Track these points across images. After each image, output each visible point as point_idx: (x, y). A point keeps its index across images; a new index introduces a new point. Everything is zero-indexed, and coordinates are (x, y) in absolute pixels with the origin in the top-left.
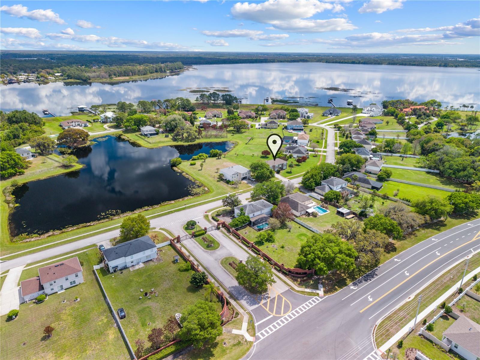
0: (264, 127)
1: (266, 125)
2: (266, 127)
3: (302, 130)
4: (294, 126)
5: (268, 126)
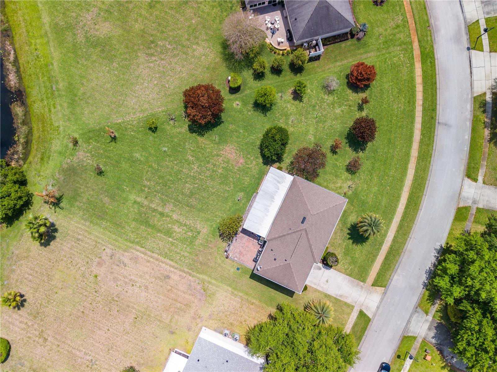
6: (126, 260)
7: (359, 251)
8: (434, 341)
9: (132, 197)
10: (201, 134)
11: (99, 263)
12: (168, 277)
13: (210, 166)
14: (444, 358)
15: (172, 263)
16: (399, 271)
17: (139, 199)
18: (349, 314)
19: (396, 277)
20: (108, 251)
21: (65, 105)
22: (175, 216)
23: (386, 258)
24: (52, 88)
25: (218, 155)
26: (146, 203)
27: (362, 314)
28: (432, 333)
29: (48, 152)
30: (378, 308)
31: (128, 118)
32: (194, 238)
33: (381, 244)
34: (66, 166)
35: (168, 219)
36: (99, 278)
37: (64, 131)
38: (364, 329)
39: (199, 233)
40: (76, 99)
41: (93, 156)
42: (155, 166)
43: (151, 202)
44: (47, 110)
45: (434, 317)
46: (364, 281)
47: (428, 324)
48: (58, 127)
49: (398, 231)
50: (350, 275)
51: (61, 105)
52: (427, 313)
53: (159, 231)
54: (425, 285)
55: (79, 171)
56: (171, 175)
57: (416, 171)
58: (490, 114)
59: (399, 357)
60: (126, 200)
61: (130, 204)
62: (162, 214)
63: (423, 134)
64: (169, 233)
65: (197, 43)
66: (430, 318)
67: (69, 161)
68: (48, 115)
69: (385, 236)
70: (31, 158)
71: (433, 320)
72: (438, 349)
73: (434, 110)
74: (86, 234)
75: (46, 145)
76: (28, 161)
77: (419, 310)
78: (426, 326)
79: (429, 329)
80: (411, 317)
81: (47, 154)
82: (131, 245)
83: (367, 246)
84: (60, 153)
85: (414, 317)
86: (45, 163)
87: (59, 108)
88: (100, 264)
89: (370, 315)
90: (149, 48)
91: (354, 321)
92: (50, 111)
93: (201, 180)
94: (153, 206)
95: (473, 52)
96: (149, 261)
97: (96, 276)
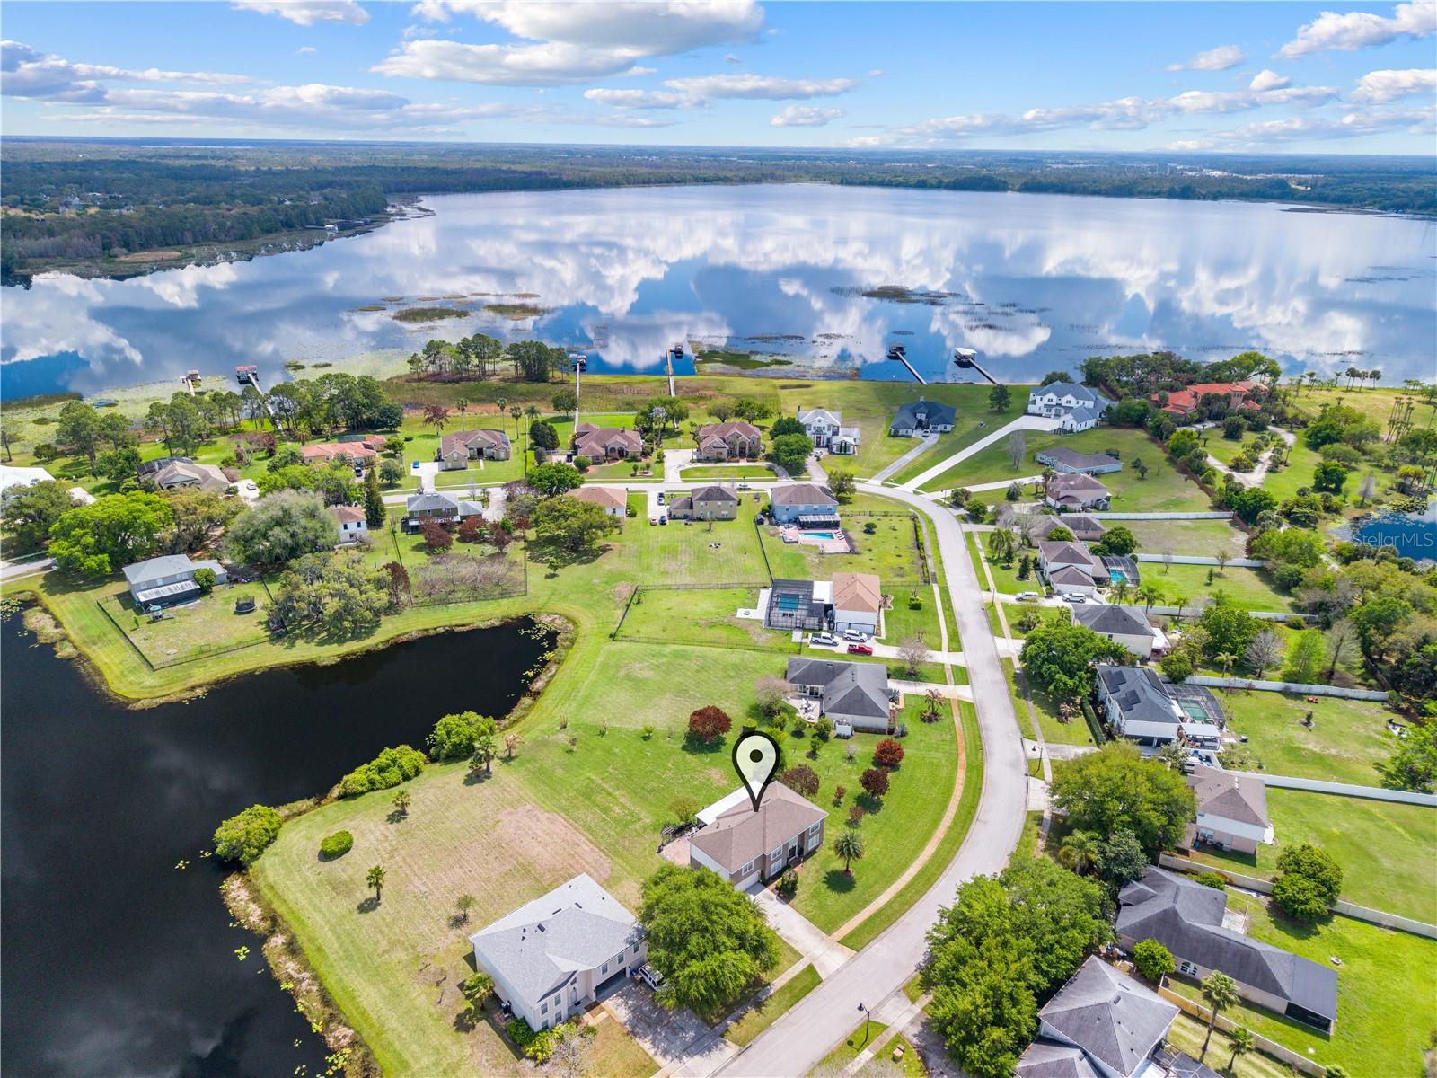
0: (680, 513)
1: (691, 507)
2: (688, 512)
3: (835, 525)
4: (802, 508)
5: (696, 512)
6: (541, 819)
7: (834, 899)
8: (915, 1040)
9: (589, 774)
10: (692, 753)
11: (510, 813)
12: (578, 846)
13: (687, 776)
14: (927, 1069)
15: (590, 837)
16: (884, 941)
17: (594, 778)
18: (792, 963)
19: (877, 945)
20: (529, 807)
21: (574, 705)
23: (870, 920)
24: (571, 694)
25: (701, 772)
26: (599, 782)
27: (811, 969)
28: (916, 1029)
29: (530, 729)
30: (838, 971)
31: (627, 726)
32: (632, 823)
33: (867, 902)
34: (542, 739)
35: (613, 800)
36: (500, 824)
38: (807, 990)
39: (639, 820)
40: (588, 704)
42: (629, 762)
43: (606, 783)
44: (553, 705)
45: (924, 1009)
46: (829, 933)
47: (912, 1016)
48: (555, 716)
49: (895, 898)
50: (811, 920)
51: (570, 705)
52: (913, 1001)
53: (597, 805)
54: (919, 968)
55: (550, 745)
56: (640, 772)
57: (938, 850)
58: (1047, 829)
59: (850, 1043)
60: (580, 775)
61: (582, 778)
62: (609, 794)
63: (955, 823)
64: (606, 810)
66: (917, 1008)
67: (546, 737)
68: (551, 709)
69: (876, 896)
71: (919, 1015)
72: (920, 1054)
73: (974, 808)
74: (516, 789)
75: (532, 725)
77: (902, 994)
78: (908, 1017)
79: (912, 1023)
80: (887, 998)
81: (528, 730)
82: (556, 809)
83: (845, 898)
84: (542, 731)
85: (892, 1001)
87: (567, 706)
89: (823, 977)
91: (796, 973)
92: (556, 706)
94: (605, 786)
95: (1032, 779)
96: (566, 828)
97: (498, 822)
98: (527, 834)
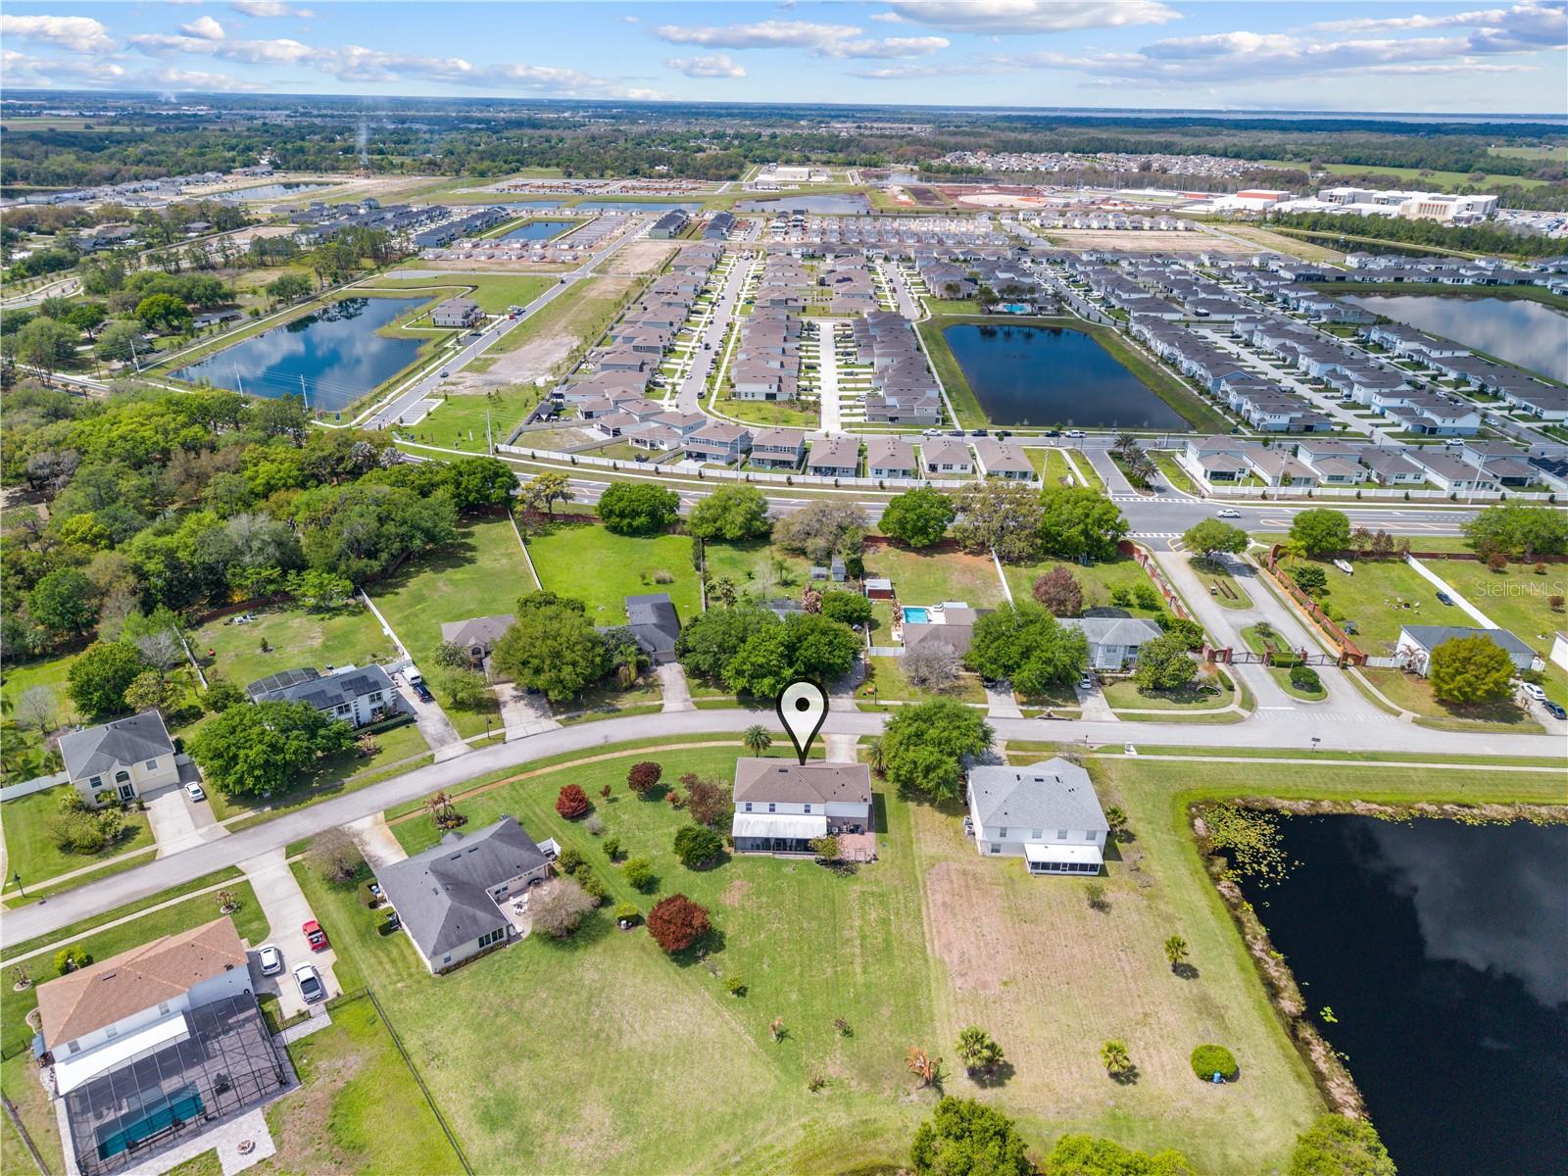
6: (956, 956)
8: (851, 693)
9: (860, 979)
10: (722, 935)
11: (984, 988)
12: (944, 904)
13: (763, 912)
14: (861, 683)
15: (924, 909)
17: (858, 970)
20: (959, 982)
21: (760, 1127)
22: (857, 923)
24: (738, 1163)
25: (743, 909)
26: (859, 960)
27: (861, 742)
28: (843, 695)
29: (856, 1130)
31: (740, 1029)
32: (873, 894)
34: (864, 1084)
35: (866, 929)
36: (1005, 979)
37: (807, 1113)
39: (863, 893)
40: (740, 1111)
41: (826, 1053)
42: (797, 971)
43: (853, 955)
44: (781, 1161)
46: (823, 749)
47: (837, 700)
48: (804, 1127)
51: (763, 1135)
53: (889, 933)
55: (862, 1062)
56: (801, 948)
58: (580, 712)
59: (886, 710)
60: (868, 986)
61: (872, 978)
62: (863, 938)
64: (885, 922)
65: (580, 980)
67: (853, 1083)
68: (791, 1155)
70: (885, 1160)
73: (592, 749)
74: (953, 1020)
75: (846, 1138)
76: (892, 1162)
78: (840, 701)
79: (841, 698)
80: (837, 712)
81: (862, 1129)
82: (931, 960)
84: (848, 1105)
86: (880, 1125)
87: (769, 1137)
88: (985, 985)
90: (608, 1037)
92: (782, 1153)
93: (788, 915)
94: (858, 951)
95: (508, 739)
96: (939, 932)
97: (1005, 984)
98: (986, 944)
